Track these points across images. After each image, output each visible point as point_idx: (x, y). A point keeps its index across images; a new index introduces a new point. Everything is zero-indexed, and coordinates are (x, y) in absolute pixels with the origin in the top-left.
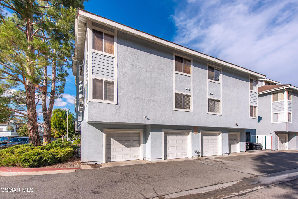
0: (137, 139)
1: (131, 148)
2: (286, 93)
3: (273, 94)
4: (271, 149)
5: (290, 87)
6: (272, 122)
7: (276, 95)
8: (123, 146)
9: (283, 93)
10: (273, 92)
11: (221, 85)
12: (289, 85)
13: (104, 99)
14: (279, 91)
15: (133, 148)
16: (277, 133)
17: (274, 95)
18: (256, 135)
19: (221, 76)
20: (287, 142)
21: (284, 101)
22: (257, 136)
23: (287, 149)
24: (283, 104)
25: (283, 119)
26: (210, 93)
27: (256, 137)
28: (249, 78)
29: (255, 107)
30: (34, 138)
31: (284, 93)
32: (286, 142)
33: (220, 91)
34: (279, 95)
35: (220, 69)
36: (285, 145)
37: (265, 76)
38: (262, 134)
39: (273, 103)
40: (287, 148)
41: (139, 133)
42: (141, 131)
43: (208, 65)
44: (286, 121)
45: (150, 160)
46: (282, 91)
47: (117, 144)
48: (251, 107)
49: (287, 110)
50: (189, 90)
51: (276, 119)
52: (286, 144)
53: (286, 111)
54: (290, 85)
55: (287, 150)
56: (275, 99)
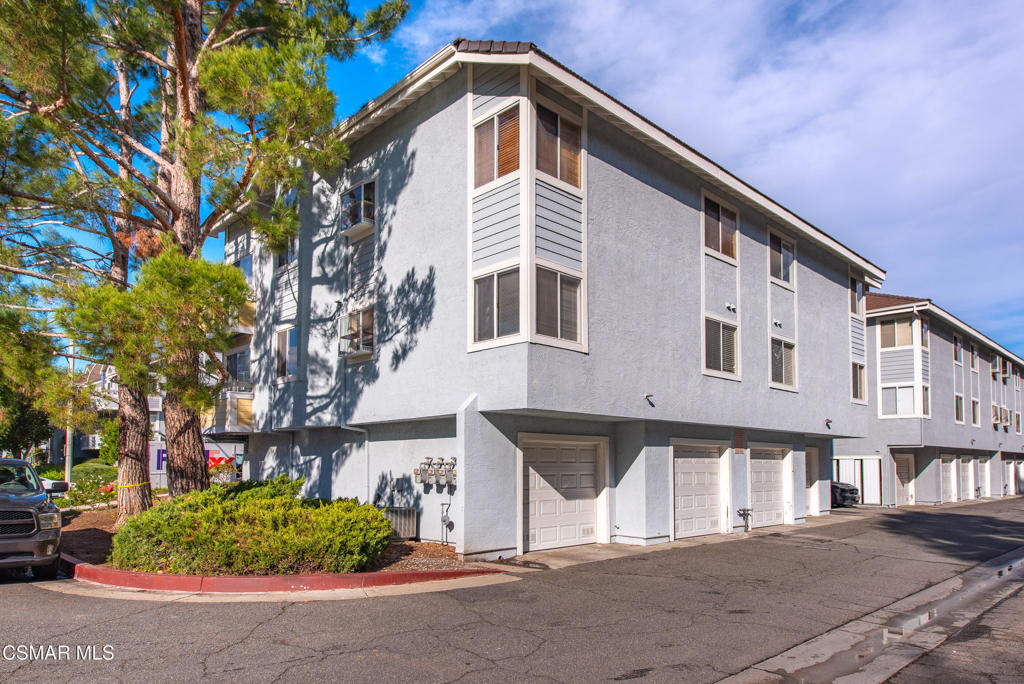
0: (587, 469)
1: (577, 501)
2: (917, 324)
3: (883, 323)
4: (879, 502)
5: (929, 307)
6: (881, 416)
7: (889, 326)
8: (558, 494)
9: (908, 324)
10: (884, 319)
11: (796, 295)
12: (927, 303)
13: (562, 337)
14: (901, 316)
15: (581, 501)
16: (895, 451)
17: (886, 327)
18: (835, 457)
19: (795, 266)
20: (913, 480)
21: (912, 350)
22: (838, 460)
23: (912, 502)
24: (911, 358)
25: (911, 406)
26: (775, 321)
27: (835, 462)
28: (848, 277)
29: (861, 367)
30: (195, 465)
31: (914, 324)
32: (909, 481)
33: (794, 315)
34: (899, 329)
35: (793, 246)
36: (907, 490)
37: (885, 272)
38: (854, 454)
39: (882, 353)
40: (914, 499)
41: (595, 449)
42: (603, 444)
43: (770, 229)
44: (919, 413)
45: (643, 543)
46: (908, 318)
47: (544, 488)
48: (855, 365)
49: (921, 380)
50: (734, 310)
51: (891, 405)
52: (911, 486)
53: (918, 382)
54: (929, 300)
55: (912, 507)
56: (888, 341)
